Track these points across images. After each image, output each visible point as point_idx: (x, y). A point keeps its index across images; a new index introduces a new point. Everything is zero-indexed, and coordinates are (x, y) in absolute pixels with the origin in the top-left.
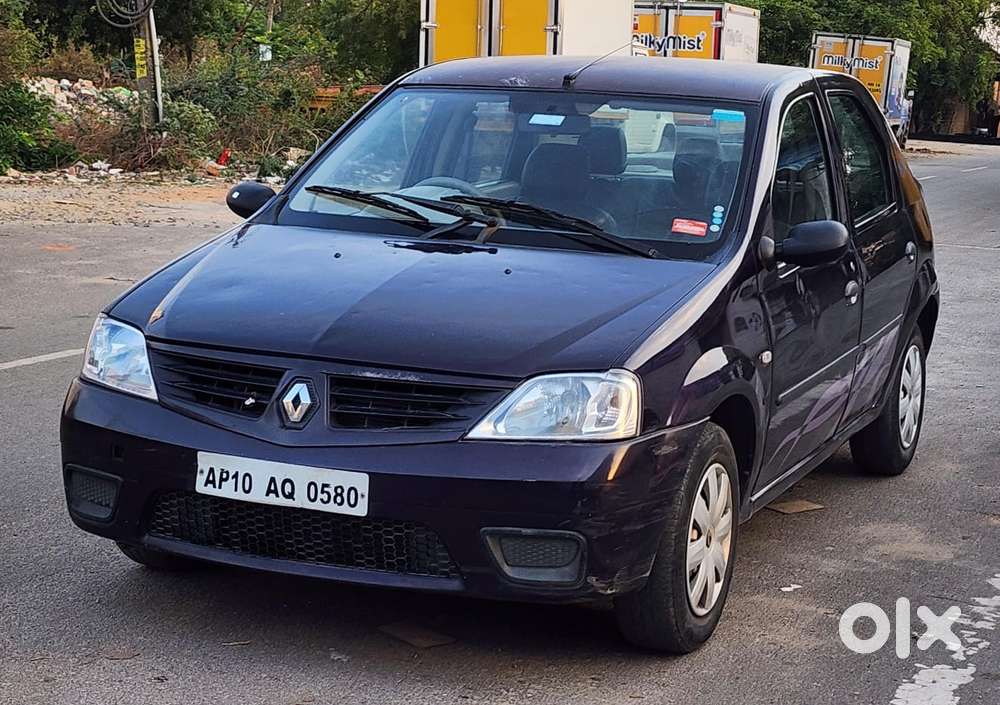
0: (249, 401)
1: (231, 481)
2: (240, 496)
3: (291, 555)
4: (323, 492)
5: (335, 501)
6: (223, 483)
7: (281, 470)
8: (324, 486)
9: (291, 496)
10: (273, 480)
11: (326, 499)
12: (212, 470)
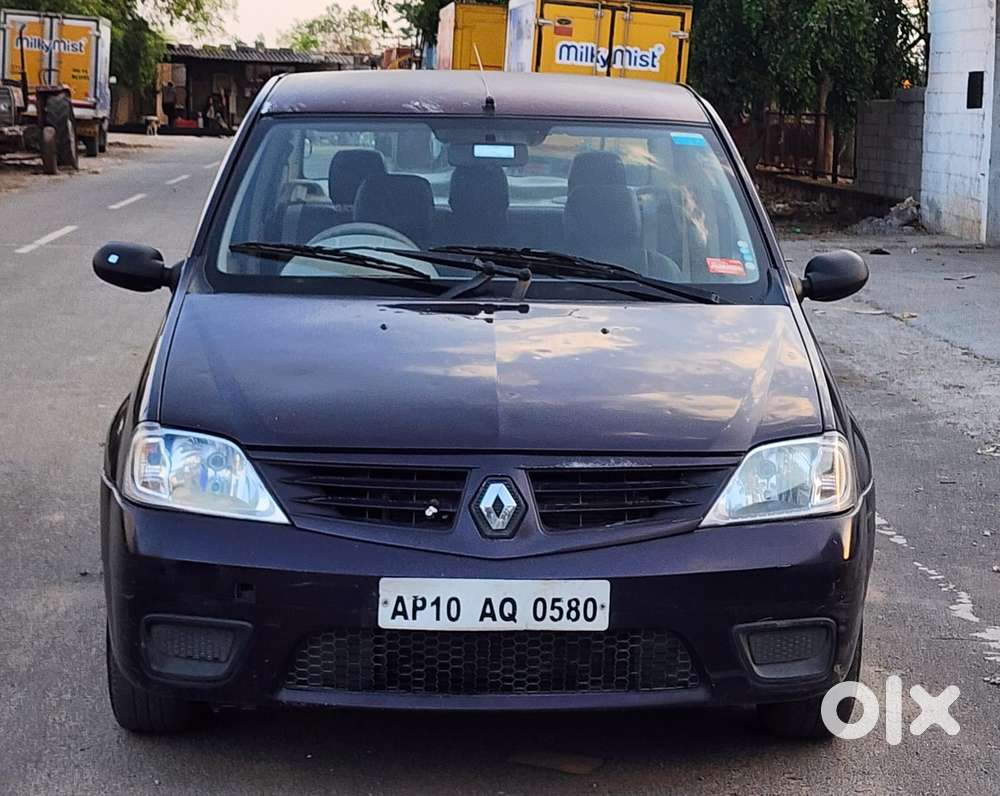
0: (431, 511)
1: (431, 610)
2: (445, 625)
3: (494, 688)
4: (553, 608)
5: (569, 617)
6: (418, 612)
7: (496, 589)
8: (555, 600)
9: (512, 618)
10: (488, 601)
11: (556, 617)
12: (400, 600)
